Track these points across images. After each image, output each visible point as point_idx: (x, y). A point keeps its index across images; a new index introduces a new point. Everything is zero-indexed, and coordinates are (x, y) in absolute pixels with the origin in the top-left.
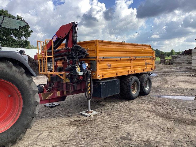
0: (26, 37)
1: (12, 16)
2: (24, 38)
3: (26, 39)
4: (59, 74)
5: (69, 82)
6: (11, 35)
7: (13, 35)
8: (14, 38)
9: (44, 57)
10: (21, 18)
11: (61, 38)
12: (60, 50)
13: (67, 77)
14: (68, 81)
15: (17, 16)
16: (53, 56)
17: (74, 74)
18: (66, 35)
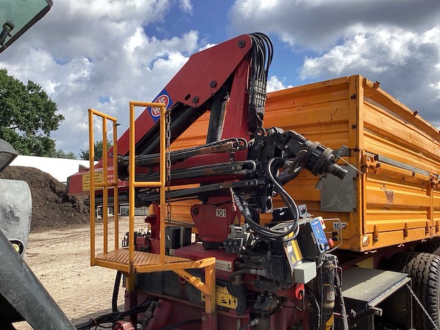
0: (47, 132)
1: (17, 81)
2: (40, 132)
3: (45, 135)
4: (188, 271)
5: (234, 306)
6: (12, 126)
7: (15, 126)
8: (17, 131)
9: (113, 185)
10: (38, 88)
11: (189, 103)
12: (194, 153)
13: (221, 280)
14: (229, 300)
15: (30, 82)
16: (162, 183)
17: (272, 276)
18: (215, 91)
